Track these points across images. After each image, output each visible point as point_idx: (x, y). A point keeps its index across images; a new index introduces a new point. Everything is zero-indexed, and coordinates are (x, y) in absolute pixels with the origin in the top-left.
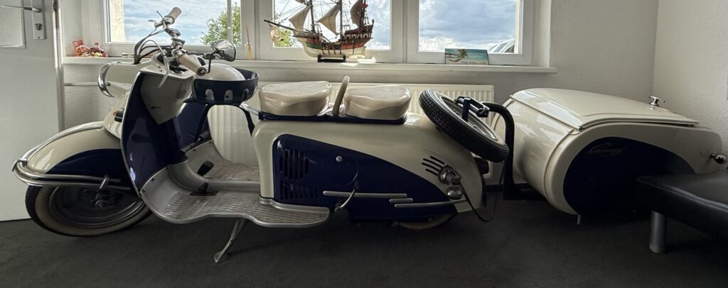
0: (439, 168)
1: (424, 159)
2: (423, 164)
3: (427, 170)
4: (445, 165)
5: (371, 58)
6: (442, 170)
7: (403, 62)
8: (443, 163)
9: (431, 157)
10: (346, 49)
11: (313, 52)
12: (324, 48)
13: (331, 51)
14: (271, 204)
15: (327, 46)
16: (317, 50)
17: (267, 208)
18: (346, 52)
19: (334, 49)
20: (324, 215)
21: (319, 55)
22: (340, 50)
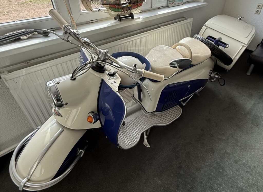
9: (211, 70)
10: (134, 9)
11: (115, 14)
12: (122, 11)
13: (126, 12)
14: (155, 114)
15: (124, 9)
16: (118, 12)
17: (155, 116)
18: (132, 11)
19: (128, 10)
20: (178, 108)
21: (117, 15)
22: (131, 10)
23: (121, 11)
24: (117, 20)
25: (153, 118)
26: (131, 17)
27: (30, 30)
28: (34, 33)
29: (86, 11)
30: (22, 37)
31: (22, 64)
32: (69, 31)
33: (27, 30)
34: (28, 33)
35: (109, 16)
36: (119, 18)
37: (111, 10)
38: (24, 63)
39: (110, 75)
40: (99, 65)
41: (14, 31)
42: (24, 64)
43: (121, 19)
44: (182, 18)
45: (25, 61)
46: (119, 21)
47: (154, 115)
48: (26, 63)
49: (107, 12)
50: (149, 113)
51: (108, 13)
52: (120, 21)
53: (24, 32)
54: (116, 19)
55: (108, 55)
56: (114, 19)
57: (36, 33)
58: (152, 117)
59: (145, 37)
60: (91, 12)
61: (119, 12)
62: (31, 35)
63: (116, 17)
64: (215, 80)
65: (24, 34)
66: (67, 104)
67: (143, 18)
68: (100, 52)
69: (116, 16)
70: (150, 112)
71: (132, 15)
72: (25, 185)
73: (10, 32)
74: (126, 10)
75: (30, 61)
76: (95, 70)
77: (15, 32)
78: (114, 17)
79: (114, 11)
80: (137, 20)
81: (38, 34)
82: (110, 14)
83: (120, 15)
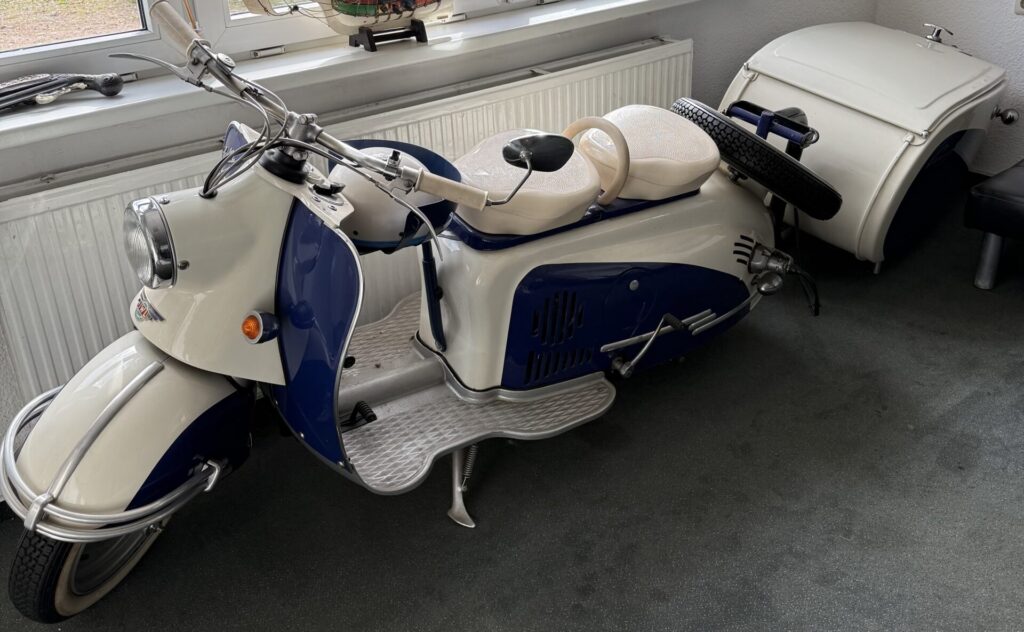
1: (735, 244)
2: (733, 252)
3: (737, 260)
4: (754, 243)
8: (751, 240)
9: (740, 237)
10: (425, 5)
11: (353, 23)
12: (380, 11)
13: (394, 16)
14: (502, 397)
15: (387, 6)
16: (364, 19)
17: (501, 406)
18: (422, 12)
19: (401, 9)
20: (602, 386)
21: (362, 29)
22: (413, 10)
23: (373, 12)
24: (362, 46)
25: (492, 411)
26: (414, 38)
27: (64, 75)
28: (75, 85)
29: (250, 15)
30: (40, 98)
31: (30, 181)
32: (204, 58)
33: (55, 76)
34: (58, 85)
35: (332, 33)
36: (368, 39)
37: (336, 9)
38: (38, 180)
39: (321, 191)
40: (287, 160)
41: (17, 78)
42: (36, 183)
43: (377, 44)
44: (643, 39)
45: (41, 175)
46: (366, 49)
47: (497, 403)
48: (42, 181)
49: (322, 15)
50: (474, 390)
51: (324, 20)
52: (373, 49)
53: (45, 81)
54: (357, 45)
55: (313, 128)
56: (351, 44)
57: (82, 85)
58: (486, 408)
59: (469, 112)
60: (266, 17)
61: (366, 15)
62: (65, 91)
63: (354, 36)
64: (776, 284)
65: (47, 87)
66: (185, 265)
67: (465, 40)
68: (291, 118)
69: (357, 32)
70: (477, 388)
71: (417, 31)
72: (45, 509)
73: (7, 81)
74: (396, 11)
75: (57, 175)
76: (277, 171)
77: (18, 82)
78: (351, 37)
79: (348, 14)
80: (438, 47)
81: (86, 88)
82: (333, 25)
83: (373, 29)
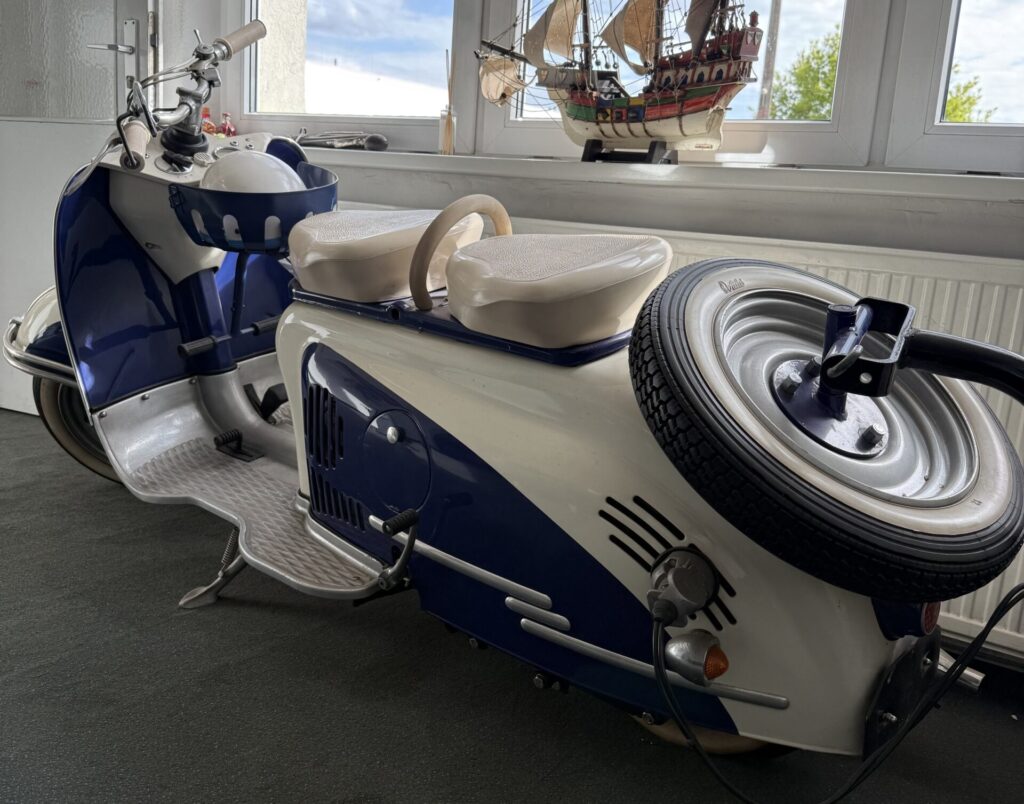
0: (660, 549)
1: (610, 501)
2: (603, 514)
3: (613, 539)
4: (684, 543)
5: (759, 150)
6: (665, 556)
7: (869, 165)
8: (680, 535)
9: (638, 500)
10: (659, 119)
12: (601, 118)
14: (308, 514)
15: (608, 112)
16: (584, 123)
17: (294, 519)
18: (661, 130)
19: (625, 119)
22: (643, 124)
47: (299, 515)
58: (287, 512)
61: (586, 120)
74: (618, 119)
82: (569, 133)
